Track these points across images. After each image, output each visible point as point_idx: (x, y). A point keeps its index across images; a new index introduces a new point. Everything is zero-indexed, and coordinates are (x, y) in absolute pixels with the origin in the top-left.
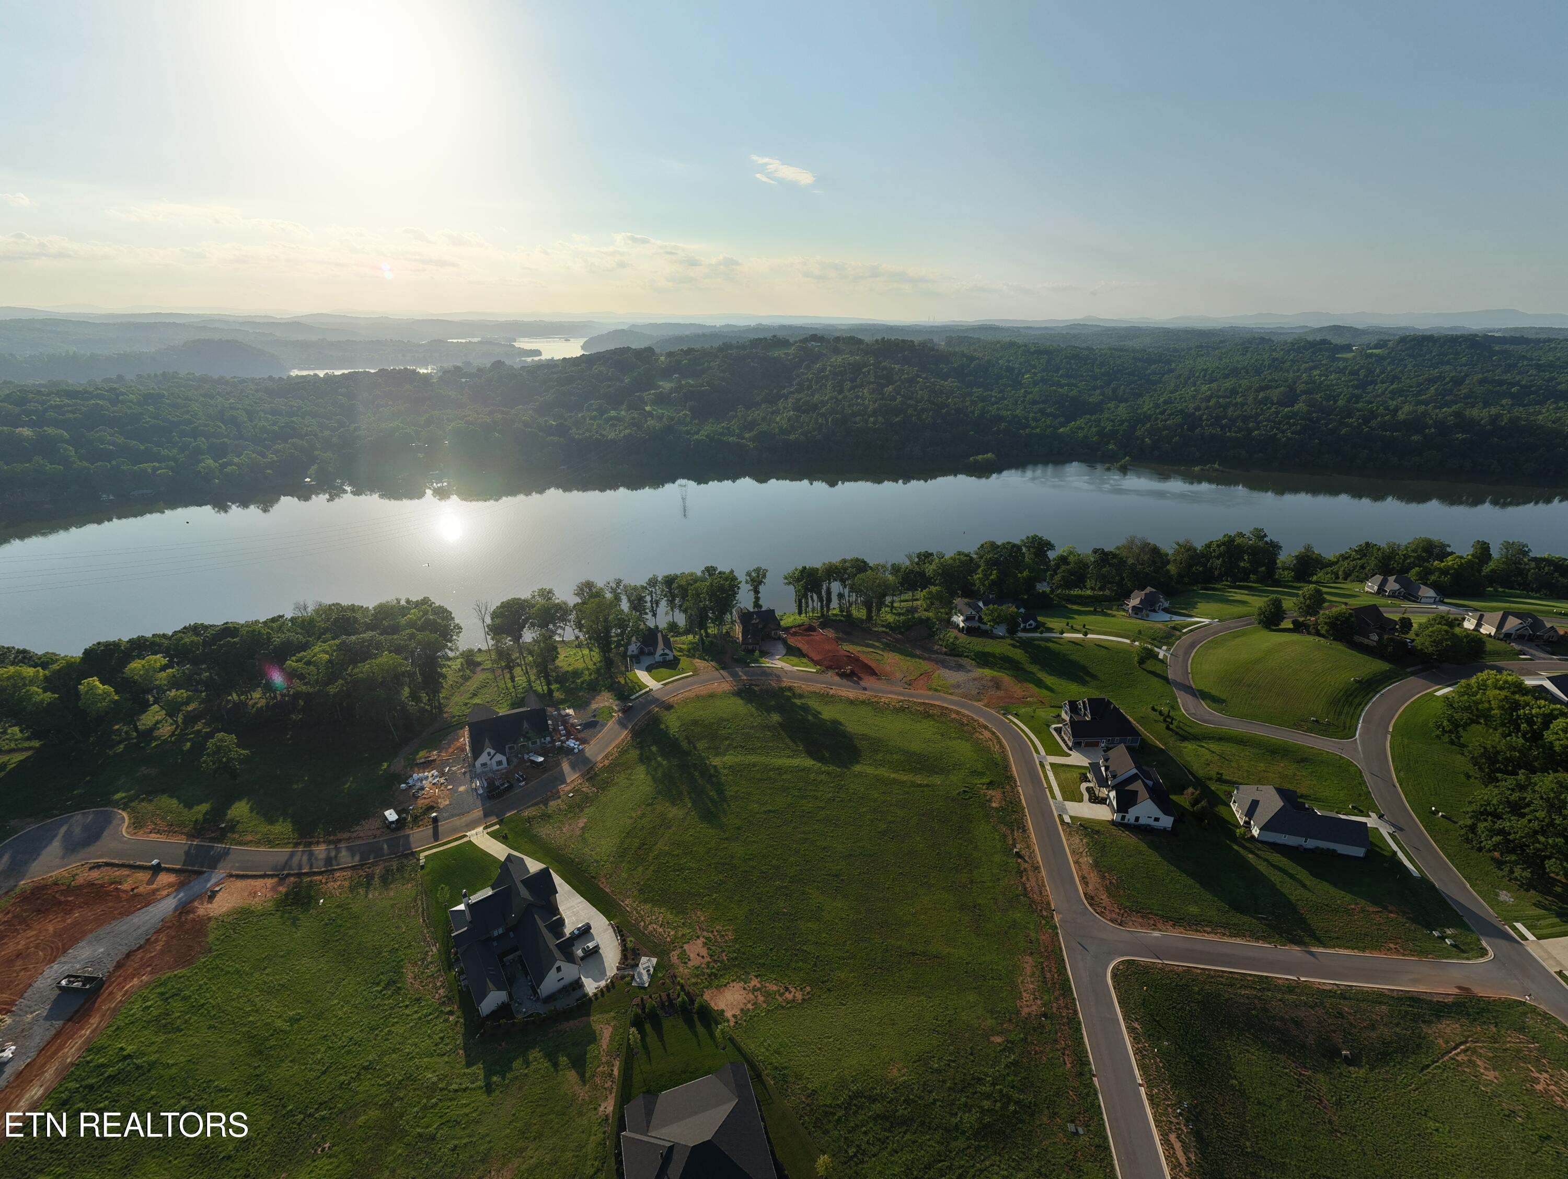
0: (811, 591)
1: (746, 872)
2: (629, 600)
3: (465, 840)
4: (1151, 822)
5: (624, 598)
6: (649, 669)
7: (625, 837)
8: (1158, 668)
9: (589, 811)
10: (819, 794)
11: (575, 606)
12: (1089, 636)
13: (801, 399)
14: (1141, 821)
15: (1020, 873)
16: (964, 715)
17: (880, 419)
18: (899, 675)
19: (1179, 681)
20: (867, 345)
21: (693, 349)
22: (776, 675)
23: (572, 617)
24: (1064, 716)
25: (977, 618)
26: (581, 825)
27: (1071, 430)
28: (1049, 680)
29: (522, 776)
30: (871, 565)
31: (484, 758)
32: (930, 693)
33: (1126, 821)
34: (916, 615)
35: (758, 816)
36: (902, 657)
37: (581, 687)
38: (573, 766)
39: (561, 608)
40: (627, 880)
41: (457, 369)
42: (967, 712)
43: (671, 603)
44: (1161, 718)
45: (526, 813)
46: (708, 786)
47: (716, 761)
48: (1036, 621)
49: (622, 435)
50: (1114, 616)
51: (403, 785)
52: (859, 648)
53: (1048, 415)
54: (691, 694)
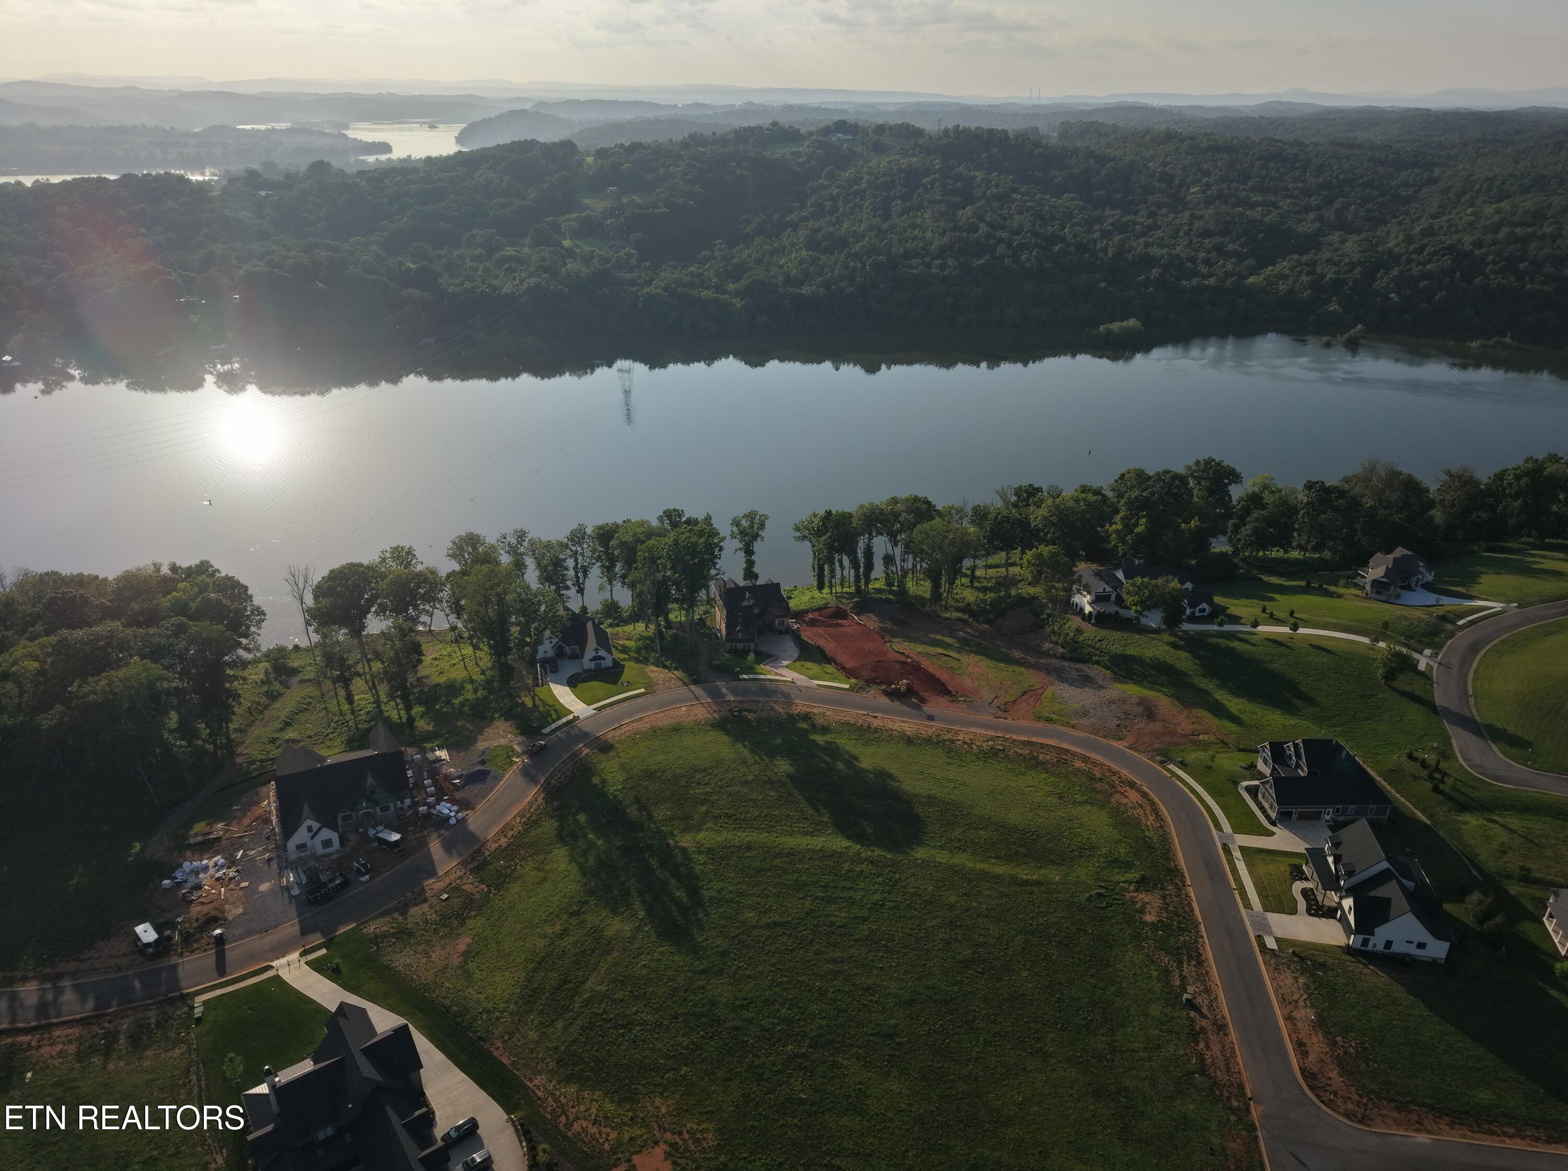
0: (840, 552)
1: (736, 1028)
2: (539, 565)
3: (270, 974)
4: (1412, 950)
5: (530, 562)
6: (572, 683)
7: (534, 970)
8: (1417, 687)
9: (476, 924)
10: (858, 896)
11: (449, 576)
12: (1301, 631)
13: (820, 229)
14: (1395, 948)
15: (1195, 1035)
16: (1095, 764)
17: (950, 262)
18: (987, 694)
19: (1453, 708)
20: (930, 138)
21: (640, 144)
22: (784, 694)
23: (445, 594)
24: (1261, 766)
25: (1113, 598)
26: (462, 946)
27: (1265, 279)
28: (1234, 704)
29: (364, 866)
30: (939, 507)
31: (301, 836)
32: (1039, 725)
33: (1370, 947)
34: (1013, 592)
35: (756, 932)
36: (992, 663)
37: (461, 713)
38: (448, 847)
39: (426, 580)
40: (537, 1043)
41: (252, 174)
42: (1100, 758)
43: (609, 570)
44: (1425, 773)
45: (371, 929)
46: (673, 881)
47: (686, 841)
48: (1211, 603)
49: (525, 286)
50: (1340, 596)
51: (166, 882)
52: (920, 648)
53: (1230, 255)
54: (644, 726)
